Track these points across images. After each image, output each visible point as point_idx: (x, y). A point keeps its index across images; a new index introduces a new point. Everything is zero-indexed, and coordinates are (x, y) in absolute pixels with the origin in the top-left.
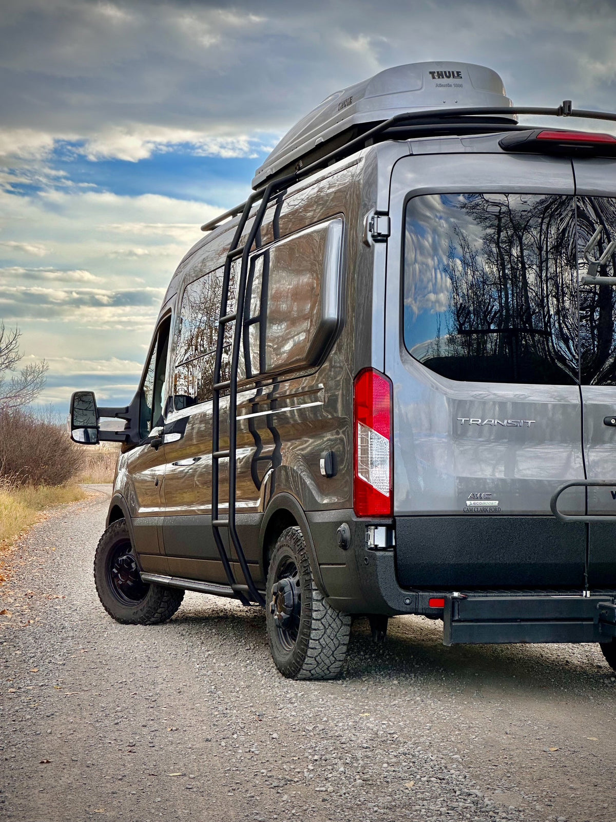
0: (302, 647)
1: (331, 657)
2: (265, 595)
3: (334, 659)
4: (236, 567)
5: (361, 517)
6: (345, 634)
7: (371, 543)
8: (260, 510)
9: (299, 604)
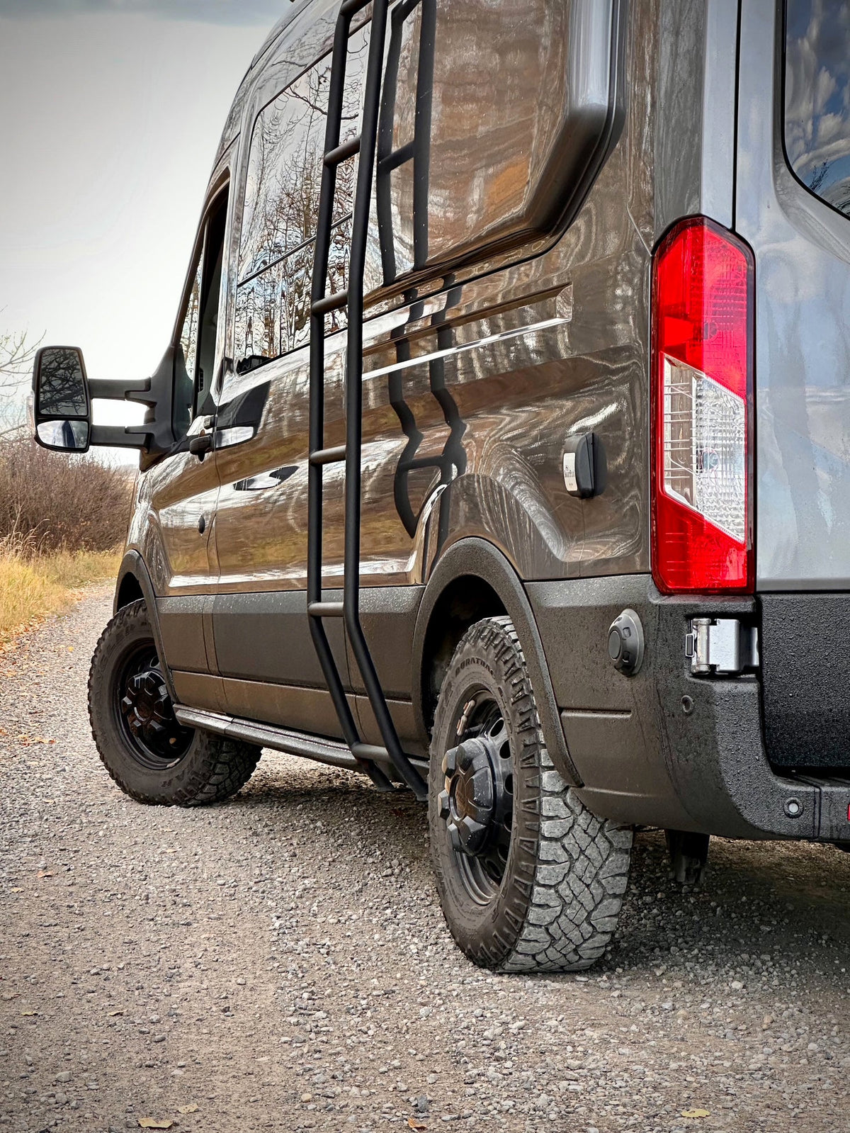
0: (516, 901)
1: (585, 925)
2: (427, 771)
3: (590, 929)
4: (360, 703)
5: (670, 594)
6: (618, 871)
7: (699, 661)
8: (415, 578)
9: (508, 801)
